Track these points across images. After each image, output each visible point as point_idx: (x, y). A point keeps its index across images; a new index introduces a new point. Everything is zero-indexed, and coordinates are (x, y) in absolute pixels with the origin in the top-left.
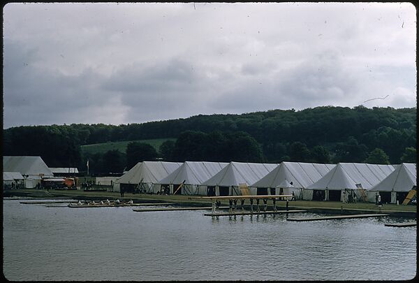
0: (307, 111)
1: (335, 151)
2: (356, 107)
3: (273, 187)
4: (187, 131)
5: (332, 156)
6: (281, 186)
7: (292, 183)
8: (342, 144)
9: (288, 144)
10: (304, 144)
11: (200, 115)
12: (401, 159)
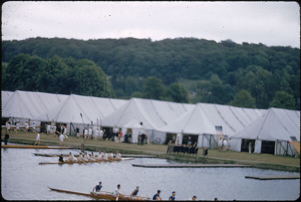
0: (167, 42)
1: (195, 91)
2: (223, 42)
3: (119, 126)
4: (21, 55)
5: (192, 95)
6: (128, 126)
7: (141, 124)
8: (204, 82)
9: (141, 79)
10: (160, 80)
11: (38, 38)
12: (271, 104)
